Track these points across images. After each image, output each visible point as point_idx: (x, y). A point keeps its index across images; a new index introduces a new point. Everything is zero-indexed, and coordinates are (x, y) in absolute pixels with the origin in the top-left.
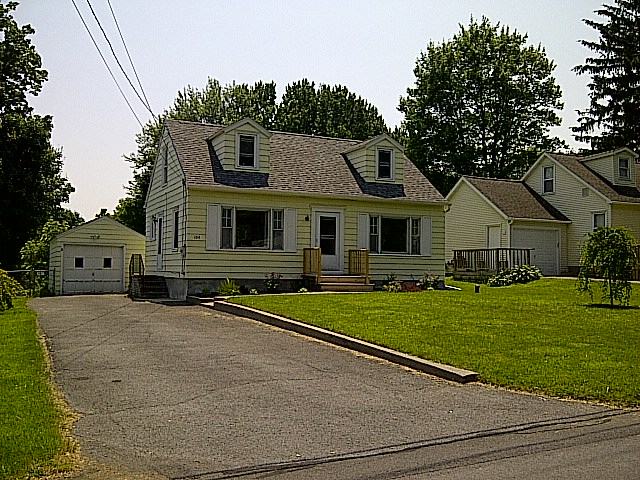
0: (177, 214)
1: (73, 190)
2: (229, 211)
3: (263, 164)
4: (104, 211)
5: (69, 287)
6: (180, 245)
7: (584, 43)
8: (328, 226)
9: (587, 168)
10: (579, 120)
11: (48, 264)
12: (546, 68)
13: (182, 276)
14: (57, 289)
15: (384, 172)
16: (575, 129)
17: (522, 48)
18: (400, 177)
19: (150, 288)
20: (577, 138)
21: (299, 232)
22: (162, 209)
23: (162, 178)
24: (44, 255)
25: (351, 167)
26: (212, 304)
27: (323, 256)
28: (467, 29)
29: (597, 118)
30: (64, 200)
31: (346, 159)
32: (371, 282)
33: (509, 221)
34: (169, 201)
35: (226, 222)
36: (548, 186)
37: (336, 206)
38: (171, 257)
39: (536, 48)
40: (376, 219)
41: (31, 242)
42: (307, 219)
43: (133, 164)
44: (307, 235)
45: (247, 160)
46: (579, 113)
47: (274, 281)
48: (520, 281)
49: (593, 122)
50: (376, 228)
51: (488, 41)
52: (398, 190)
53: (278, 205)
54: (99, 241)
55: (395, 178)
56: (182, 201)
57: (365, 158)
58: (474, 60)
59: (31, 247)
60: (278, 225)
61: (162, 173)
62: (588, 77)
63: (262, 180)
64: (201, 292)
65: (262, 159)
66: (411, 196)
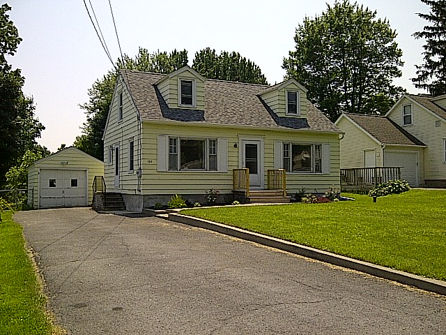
0: (132, 143)
1: (44, 128)
2: (175, 140)
3: (199, 103)
4: (63, 146)
5: (44, 202)
6: (135, 168)
7: (421, 15)
8: (251, 151)
9: (437, 105)
10: (418, 72)
11: (27, 185)
12: (390, 35)
13: (138, 193)
14: (35, 204)
15: (292, 108)
16: (414, 80)
17: (372, 20)
18: (305, 112)
19: (111, 202)
20: (416, 86)
21: (229, 157)
22: (118, 140)
23: (118, 116)
24: (24, 178)
25: (265, 105)
26: (166, 216)
27: (251, 175)
28: (332, 7)
29: (430, 71)
30: (37, 136)
31: (261, 99)
32: (288, 195)
33: (382, 146)
34: (124, 134)
35: (172, 150)
36: (407, 120)
37: (257, 135)
38: (127, 178)
39: (382, 21)
40: (287, 145)
41: (14, 168)
42: (235, 146)
43: (86, 110)
44: (236, 159)
45: (187, 100)
46: (417, 67)
47: (213, 196)
48: (394, 192)
49: (427, 73)
50: (287, 152)
51: (348, 16)
52: (303, 123)
53: (213, 135)
54: (68, 166)
55: (301, 113)
56: (137, 133)
57: (277, 98)
58: (338, 30)
59: (13, 172)
60: (213, 151)
61: (118, 111)
62: (424, 41)
63: (199, 115)
64: (155, 206)
65: (199, 99)
66: (313, 127)
